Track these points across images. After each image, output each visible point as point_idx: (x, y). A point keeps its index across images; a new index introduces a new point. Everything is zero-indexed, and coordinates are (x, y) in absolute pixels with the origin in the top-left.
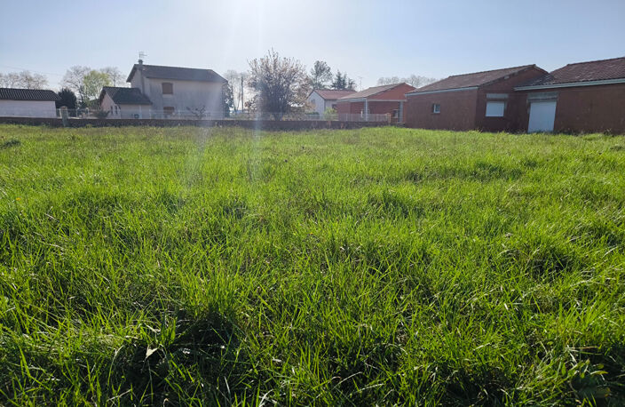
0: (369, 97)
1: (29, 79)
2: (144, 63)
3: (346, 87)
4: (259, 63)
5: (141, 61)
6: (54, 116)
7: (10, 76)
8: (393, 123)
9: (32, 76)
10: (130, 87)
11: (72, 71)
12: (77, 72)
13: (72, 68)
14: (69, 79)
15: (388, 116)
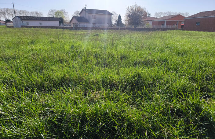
0: (167, 19)
1: (37, 13)
2: (86, 8)
3: (147, 16)
4: (130, 8)
5: (85, 8)
6: (58, 26)
7: (32, 12)
8: (177, 29)
9: (38, 12)
10: (80, 16)
11: (51, 11)
12: (52, 11)
13: (51, 10)
14: (50, 13)
15: (175, 26)
